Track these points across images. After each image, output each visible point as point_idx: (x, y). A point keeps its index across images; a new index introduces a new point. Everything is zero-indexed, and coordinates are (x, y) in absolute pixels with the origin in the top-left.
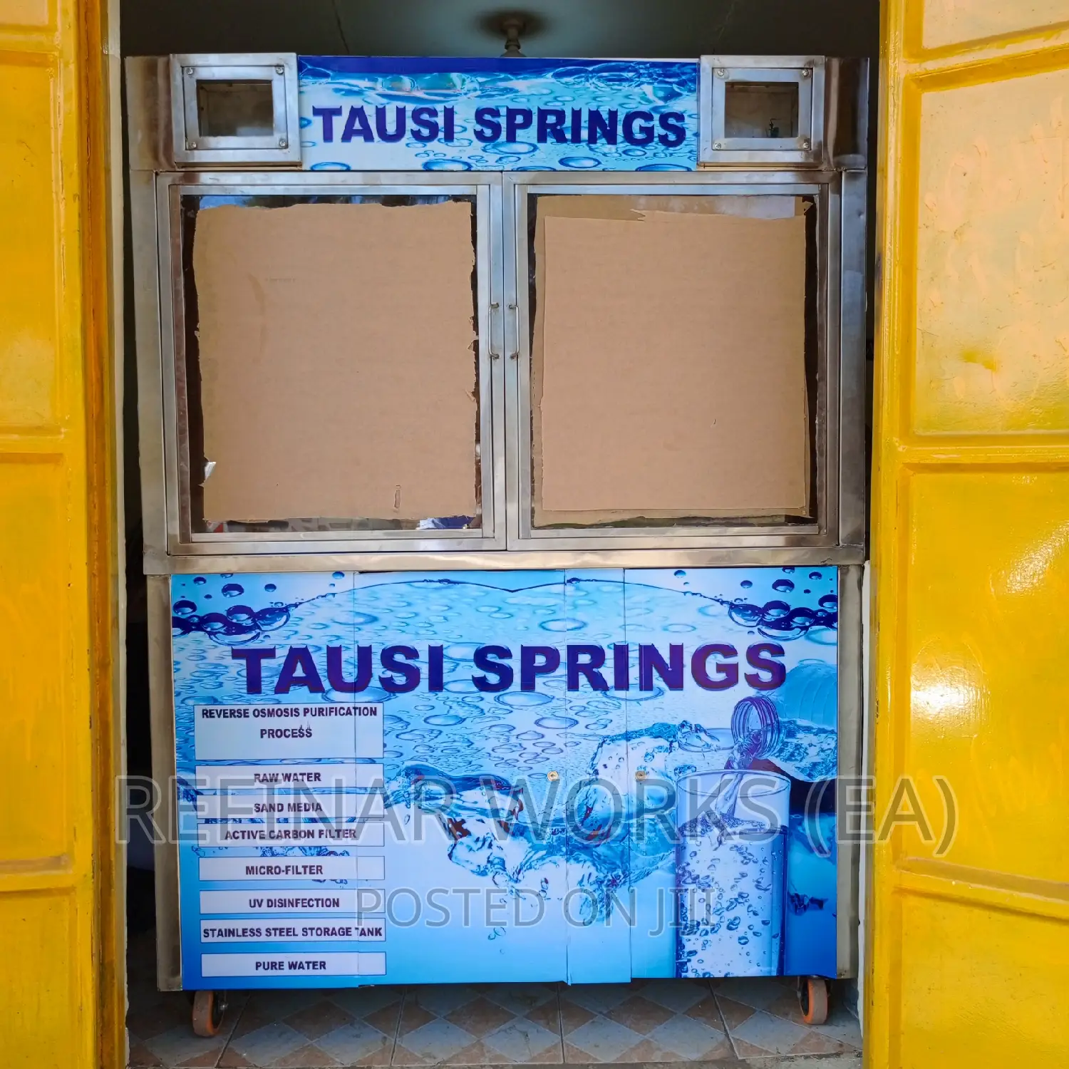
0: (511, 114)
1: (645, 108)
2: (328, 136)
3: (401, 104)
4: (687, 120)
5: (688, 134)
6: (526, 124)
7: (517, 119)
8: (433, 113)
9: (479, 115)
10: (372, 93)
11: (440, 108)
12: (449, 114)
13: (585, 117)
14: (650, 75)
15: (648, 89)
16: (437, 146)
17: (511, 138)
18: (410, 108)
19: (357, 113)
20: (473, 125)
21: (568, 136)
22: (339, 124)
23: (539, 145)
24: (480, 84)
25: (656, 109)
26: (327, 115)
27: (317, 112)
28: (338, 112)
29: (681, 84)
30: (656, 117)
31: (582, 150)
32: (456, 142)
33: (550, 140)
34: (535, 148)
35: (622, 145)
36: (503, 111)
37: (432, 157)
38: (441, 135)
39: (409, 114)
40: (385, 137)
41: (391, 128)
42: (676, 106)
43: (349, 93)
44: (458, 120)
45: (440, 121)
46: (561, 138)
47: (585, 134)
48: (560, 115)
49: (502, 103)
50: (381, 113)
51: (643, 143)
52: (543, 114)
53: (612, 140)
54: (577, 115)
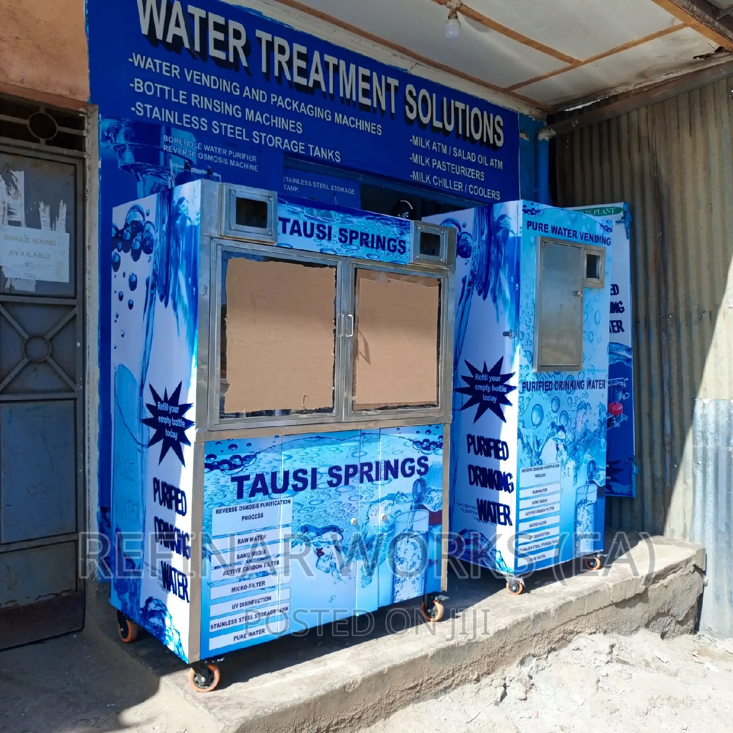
0: (352, 232)
1: (394, 237)
2: (284, 231)
3: (313, 221)
4: (407, 244)
5: (407, 250)
6: (356, 238)
7: (354, 235)
8: (324, 227)
9: (341, 230)
10: (302, 215)
11: (327, 225)
12: (330, 228)
13: (375, 238)
14: (396, 224)
15: (395, 229)
16: (325, 242)
17: (351, 243)
18: (316, 223)
19: (296, 223)
20: (338, 235)
21: (370, 245)
22: (289, 226)
23: (360, 247)
24: (342, 218)
25: (398, 238)
26: (285, 221)
27: (280, 219)
28: (289, 220)
29: (405, 229)
30: (398, 241)
31: (374, 251)
32: (332, 242)
33: (364, 245)
34: (359, 248)
35: (387, 252)
36: (349, 231)
37: (323, 247)
38: (327, 237)
39: (315, 226)
40: (306, 235)
41: (309, 232)
42: (404, 238)
43: (294, 213)
44: (333, 232)
45: (327, 231)
46: (367, 245)
47: (375, 245)
48: (367, 235)
49: (348, 227)
50: (305, 224)
51: (393, 251)
52: (362, 234)
53: (383, 249)
54: (373, 236)
